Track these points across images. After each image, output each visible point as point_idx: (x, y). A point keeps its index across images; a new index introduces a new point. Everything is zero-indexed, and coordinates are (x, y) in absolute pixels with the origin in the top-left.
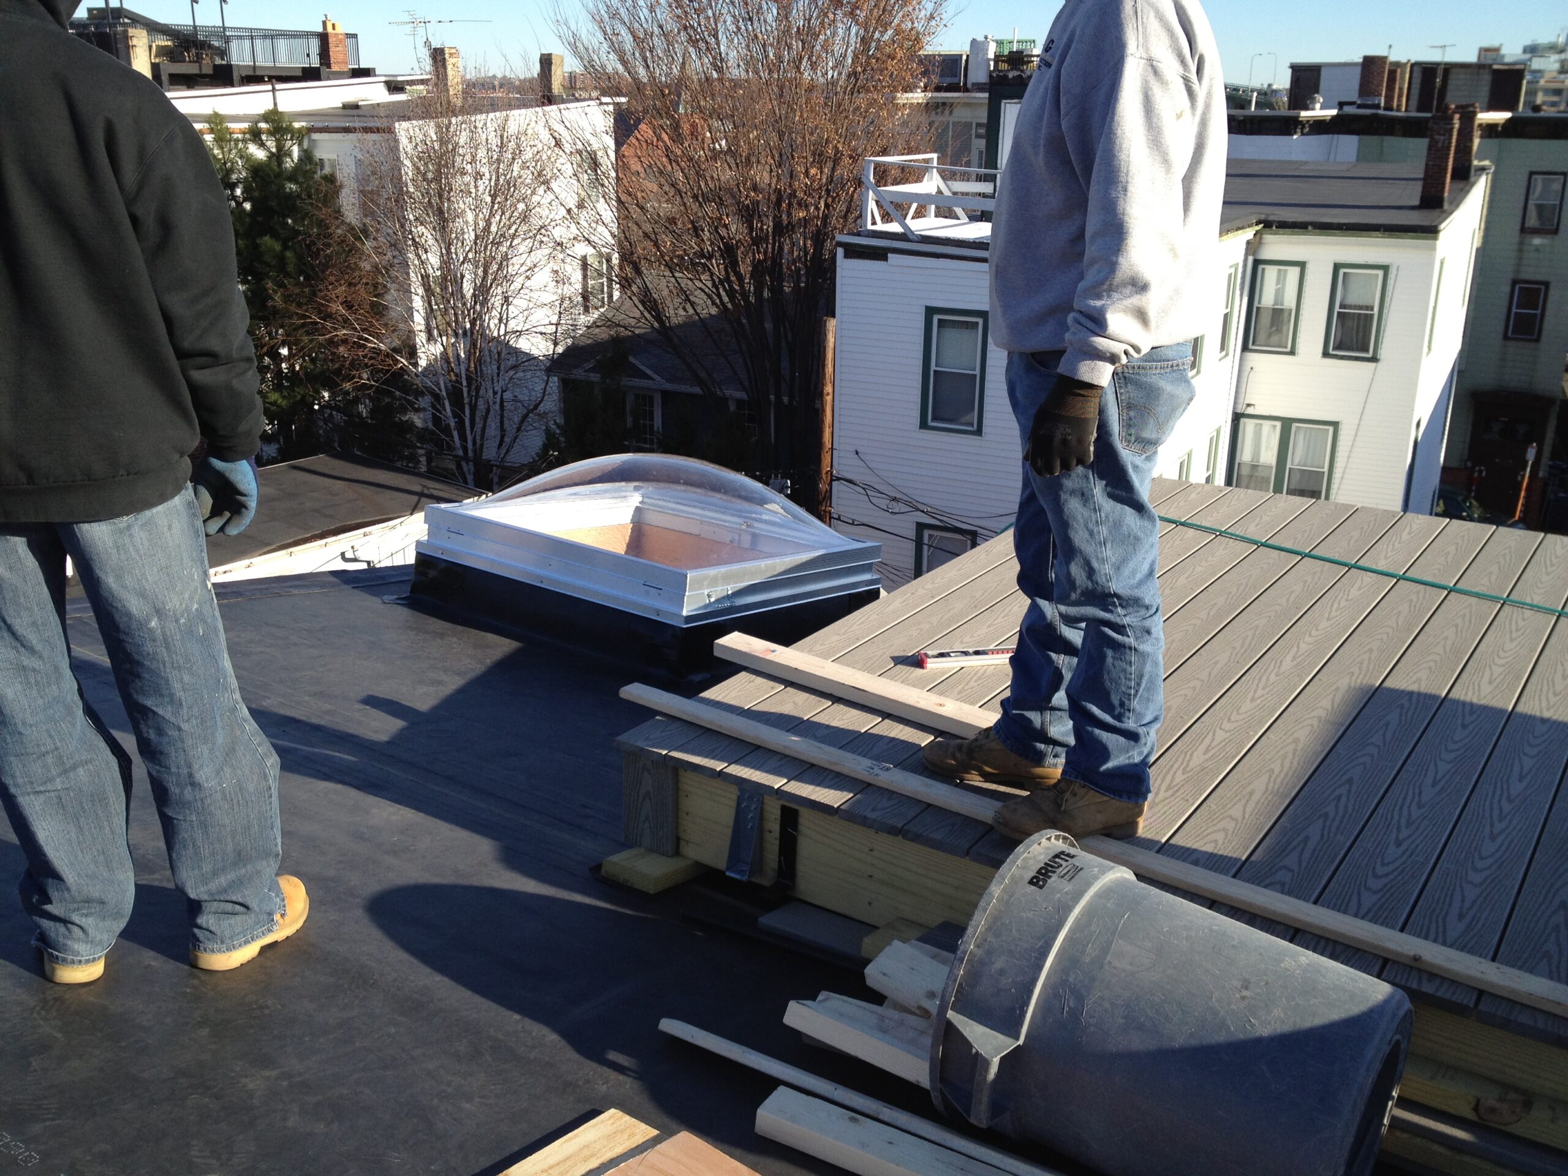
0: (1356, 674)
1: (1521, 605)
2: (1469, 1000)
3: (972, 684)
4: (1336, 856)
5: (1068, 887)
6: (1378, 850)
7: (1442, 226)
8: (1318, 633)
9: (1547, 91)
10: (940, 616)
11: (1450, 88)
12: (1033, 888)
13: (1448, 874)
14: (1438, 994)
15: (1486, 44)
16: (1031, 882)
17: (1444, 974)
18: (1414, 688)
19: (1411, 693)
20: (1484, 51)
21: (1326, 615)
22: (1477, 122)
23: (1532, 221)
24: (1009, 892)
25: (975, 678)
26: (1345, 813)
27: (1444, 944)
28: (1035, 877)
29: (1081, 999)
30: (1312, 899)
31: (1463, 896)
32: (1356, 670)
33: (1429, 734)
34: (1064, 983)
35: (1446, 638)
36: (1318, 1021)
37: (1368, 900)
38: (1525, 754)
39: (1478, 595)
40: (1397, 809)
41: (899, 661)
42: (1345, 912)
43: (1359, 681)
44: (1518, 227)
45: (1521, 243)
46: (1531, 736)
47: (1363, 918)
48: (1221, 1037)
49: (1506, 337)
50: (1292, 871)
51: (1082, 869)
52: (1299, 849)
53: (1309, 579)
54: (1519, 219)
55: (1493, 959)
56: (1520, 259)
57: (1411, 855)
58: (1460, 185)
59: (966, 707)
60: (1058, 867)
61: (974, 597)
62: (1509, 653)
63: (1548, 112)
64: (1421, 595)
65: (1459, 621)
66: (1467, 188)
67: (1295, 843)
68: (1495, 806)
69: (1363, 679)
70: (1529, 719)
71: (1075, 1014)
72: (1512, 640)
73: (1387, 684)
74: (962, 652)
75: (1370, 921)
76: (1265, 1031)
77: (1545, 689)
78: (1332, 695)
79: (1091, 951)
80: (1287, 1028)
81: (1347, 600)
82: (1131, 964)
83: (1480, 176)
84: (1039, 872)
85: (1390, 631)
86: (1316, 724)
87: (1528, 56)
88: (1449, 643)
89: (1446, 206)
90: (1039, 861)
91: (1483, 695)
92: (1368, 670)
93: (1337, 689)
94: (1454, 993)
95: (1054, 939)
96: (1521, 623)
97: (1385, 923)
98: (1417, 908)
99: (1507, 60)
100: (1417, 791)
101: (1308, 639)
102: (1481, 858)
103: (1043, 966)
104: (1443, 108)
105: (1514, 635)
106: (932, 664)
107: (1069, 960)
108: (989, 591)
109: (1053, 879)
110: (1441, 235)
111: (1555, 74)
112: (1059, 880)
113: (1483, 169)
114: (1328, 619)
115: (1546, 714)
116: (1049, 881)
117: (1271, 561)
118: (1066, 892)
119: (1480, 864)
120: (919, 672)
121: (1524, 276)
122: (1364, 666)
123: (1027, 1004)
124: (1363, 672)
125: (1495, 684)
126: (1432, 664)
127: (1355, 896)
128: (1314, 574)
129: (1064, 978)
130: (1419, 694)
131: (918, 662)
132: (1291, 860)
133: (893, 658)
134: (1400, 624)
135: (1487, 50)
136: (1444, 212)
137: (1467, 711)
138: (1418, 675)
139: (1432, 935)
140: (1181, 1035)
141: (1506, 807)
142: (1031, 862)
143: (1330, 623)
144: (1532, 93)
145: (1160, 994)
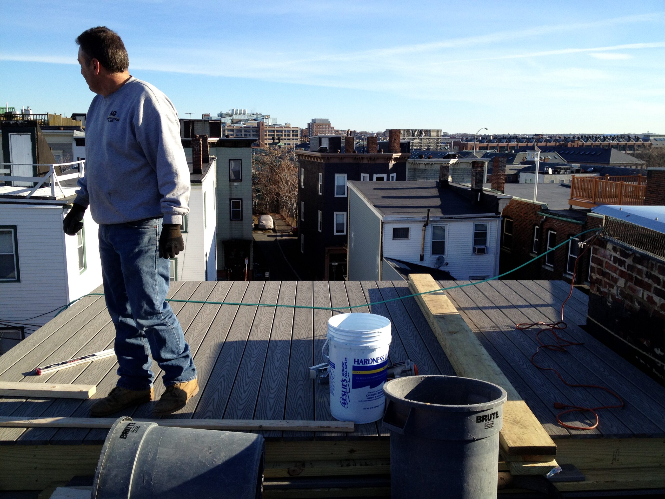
0: (216, 339)
1: (264, 305)
2: (279, 435)
3: (64, 376)
4: (225, 402)
5: (135, 435)
6: (239, 396)
7: (203, 180)
8: (199, 328)
9: (228, 130)
10: (41, 352)
11: (195, 129)
12: (122, 439)
13: (263, 397)
14: (270, 436)
15: (204, 113)
16: (121, 437)
17: (270, 429)
18: (237, 340)
19: (236, 342)
20: (204, 115)
21: (200, 321)
22: (208, 141)
23: (233, 177)
24: (113, 444)
25: (65, 374)
26: (225, 387)
27: (268, 419)
28: (121, 435)
29: (150, 475)
30: (221, 417)
31: (269, 403)
32: (216, 338)
33: (245, 354)
34: (142, 471)
35: (243, 321)
36: (237, 452)
37: (240, 413)
38: (277, 353)
39: (249, 305)
40: (241, 381)
41: (26, 374)
42: (233, 419)
43: (218, 341)
44: (228, 179)
45: (230, 185)
46: (277, 347)
47: (240, 419)
48: (205, 470)
49: (231, 220)
50: (212, 411)
51: (140, 427)
52: (212, 403)
53: (191, 310)
54: (228, 177)
55: (284, 419)
56: (231, 191)
57: (250, 395)
58: (206, 165)
59: (66, 385)
60: (130, 429)
61: (54, 342)
62: (264, 322)
63: (231, 138)
64: (231, 308)
65: (246, 314)
66: (209, 166)
67: (210, 401)
68: (272, 371)
69: (219, 340)
70: (275, 342)
71: (148, 482)
72: (264, 317)
73: (227, 340)
74: (56, 364)
75: (243, 419)
76: (220, 462)
77: (278, 331)
78: (209, 348)
79: (150, 456)
80: (227, 458)
81: (206, 315)
82: (167, 455)
83: (213, 161)
84: (123, 433)
85: (224, 322)
86: (207, 360)
87: (220, 117)
88: (244, 322)
89: (203, 173)
90: (122, 429)
91: (259, 337)
92: (220, 337)
93: (211, 346)
94: (275, 435)
95: (135, 455)
96: (265, 312)
97: (248, 418)
98: (256, 411)
99: (213, 119)
100: (246, 374)
101: (196, 331)
102: (272, 389)
103: (132, 467)
104: (194, 136)
105: (264, 316)
106: (43, 373)
107: (142, 462)
108: (60, 338)
109: (129, 434)
110: (203, 183)
111: (230, 124)
112: (132, 433)
113: (213, 159)
114: (201, 323)
115: (280, 339)
116: (128, 435)
117: (175, 306)
118: (136, 437)
119: (272, 391)
120: (37, 377)
121: (233, 197)
122: (218, 336)
123: (129, 484)
124: (218, 338)
125: (262, 332)
126: (241, 331)
127: (235, 413)
128: (192, 307)
129: (141, 469)
130: (239, 341)
131: (36, 373)
132: (211, 408)
133: (23, 374)
134: (226, 319)
135: (205, 115)
136: (202, 175)
137: (256, 343)
138: (237, 335)
139: (263, 417)
140: (190, 474)
141: (276, 371)
142: (119, 430)
143: (202, 324)
144: (224, 131)
145: (180, 462)
